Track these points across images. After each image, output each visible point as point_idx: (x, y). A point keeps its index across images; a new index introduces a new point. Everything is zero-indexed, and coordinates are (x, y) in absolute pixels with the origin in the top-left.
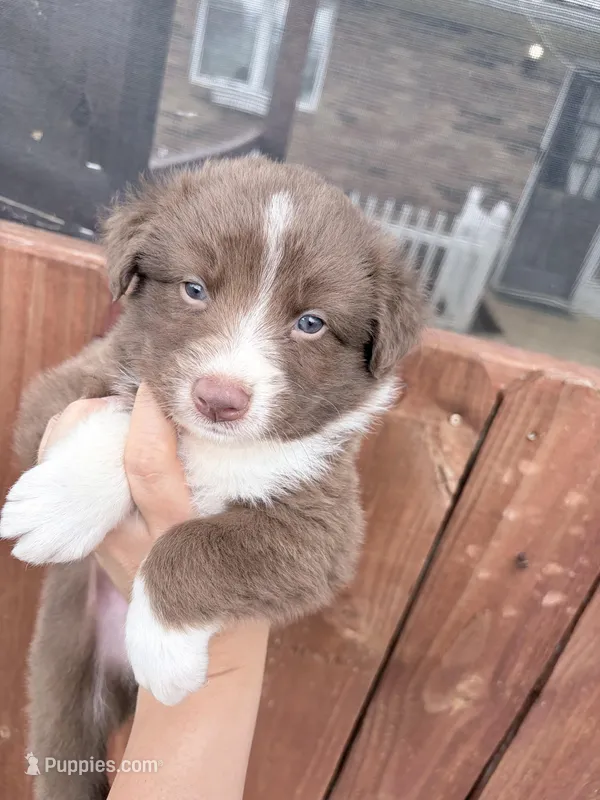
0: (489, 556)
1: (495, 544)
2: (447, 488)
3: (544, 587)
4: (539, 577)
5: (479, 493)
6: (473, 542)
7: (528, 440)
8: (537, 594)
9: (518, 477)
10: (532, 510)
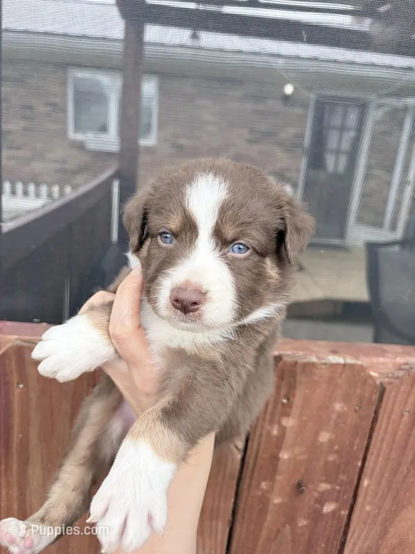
0: (277, 487)
1: (278, 478)
2: (237, 448)
3: (321, 501)
4: (316, 495)
5: (259, 445)
6: (264, 480)
7: (283, 404)
8: (318, 506)
9: (283, 430)
10: (297, 450)
